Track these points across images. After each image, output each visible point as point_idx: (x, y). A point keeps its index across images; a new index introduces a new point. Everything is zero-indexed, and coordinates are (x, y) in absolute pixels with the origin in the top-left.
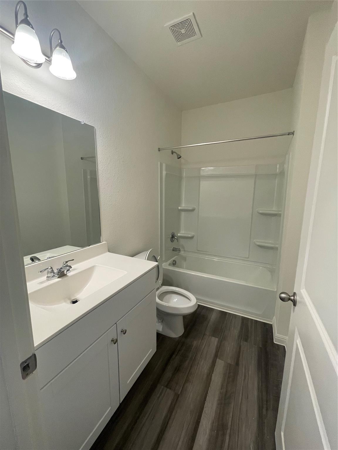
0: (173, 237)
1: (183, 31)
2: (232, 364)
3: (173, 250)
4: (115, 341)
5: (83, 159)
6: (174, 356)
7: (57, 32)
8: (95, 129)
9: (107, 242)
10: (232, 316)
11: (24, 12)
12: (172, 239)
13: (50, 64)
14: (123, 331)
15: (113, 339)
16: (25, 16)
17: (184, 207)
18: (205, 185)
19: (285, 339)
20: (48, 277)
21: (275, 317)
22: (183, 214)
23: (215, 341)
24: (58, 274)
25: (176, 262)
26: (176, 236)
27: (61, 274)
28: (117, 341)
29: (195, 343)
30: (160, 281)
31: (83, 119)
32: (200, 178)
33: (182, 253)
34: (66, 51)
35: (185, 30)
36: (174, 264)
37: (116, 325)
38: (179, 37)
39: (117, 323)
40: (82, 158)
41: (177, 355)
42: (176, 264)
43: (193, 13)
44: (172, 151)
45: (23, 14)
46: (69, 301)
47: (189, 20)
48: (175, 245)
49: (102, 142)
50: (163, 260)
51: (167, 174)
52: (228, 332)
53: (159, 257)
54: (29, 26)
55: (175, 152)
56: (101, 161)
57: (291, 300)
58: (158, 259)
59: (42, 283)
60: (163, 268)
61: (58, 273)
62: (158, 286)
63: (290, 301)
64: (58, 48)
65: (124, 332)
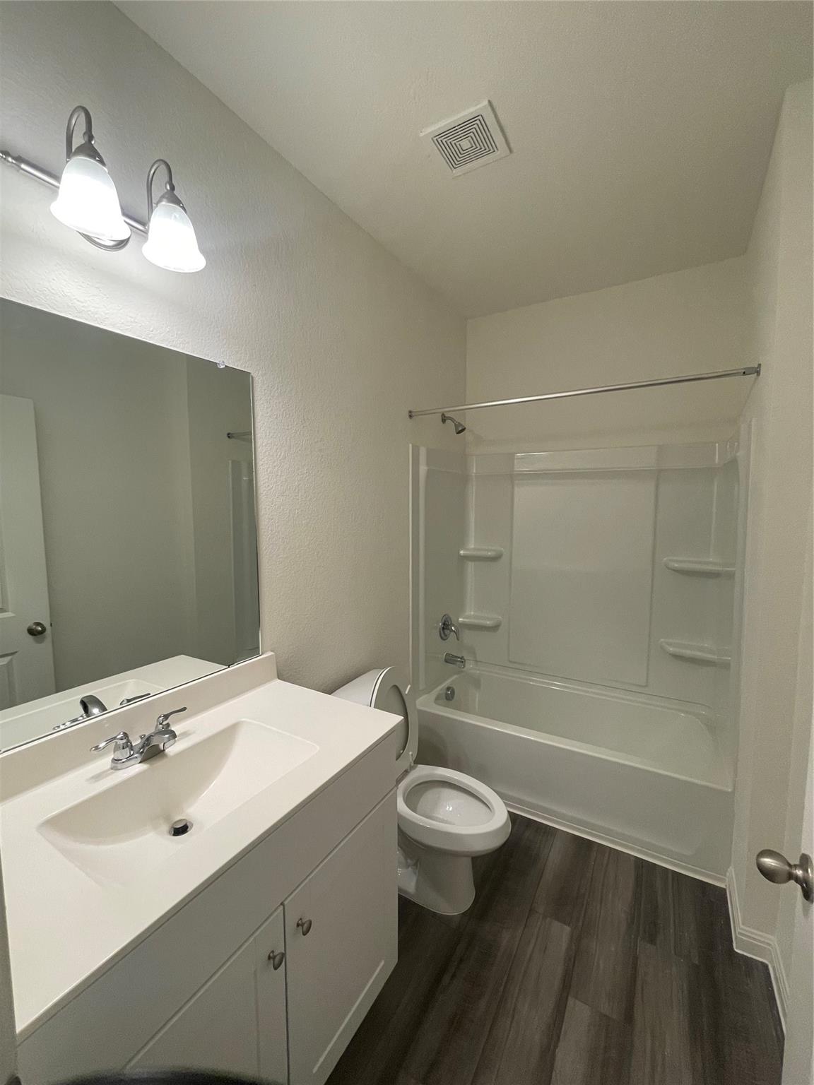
0: (446, 626)
1: (465, 144)
2: (614, 1017)
3: (446, 661)
4: (277, 960)
5: (233, 437)
6: (446, 979)
7: (163, 167)
8: (252, 377)
9: (276, 654)
10: (607, 855)
11: (84, 129)
12: (444, 633)
13: (146, 239)
14: (302, 925)
15: (273, 952)
16: (86, 138)
17: (474, 549)
18: (524, 495)
19: (769, 945)
20: (115, 760)
21: (731, 869)
22: (471, 566)
23: (561, 934)
24: (142, 752)
25: (453, 692)
26: (453, 625)
27: (151, 752)
28: (283, 955)
29: (506, 936)
30: (411, 753)
31: (222, 357)
32: (512, 478)
33: (470, 665)
34: (183, 208)
35: (470, 141)
36: (449, 696)
37: (282, 907)
38: (455, 158)
39: (286, 903)
40: (229, 436)
41: (454, 976)
42: (453, 697)
43: (489, 102)
44: (443, 415)
45: (82, 135)
46: (165, 828)
47: (480, 117)
48: (451, 646)
49: (267, 408)
50: (421, 688)
51: (429, 474)
52: (598, 908)
53: (409, 686)
54: (94, 158)
55: (450, 418)
56: (266, 452)
57: (797, 879)
58: (407, 692)
59: (97, 777)
60: (419, 711)
61: (143, 747)
62: (406, 766)
63: (792, 882)
64: (163, 203)
65: (305, 927)
